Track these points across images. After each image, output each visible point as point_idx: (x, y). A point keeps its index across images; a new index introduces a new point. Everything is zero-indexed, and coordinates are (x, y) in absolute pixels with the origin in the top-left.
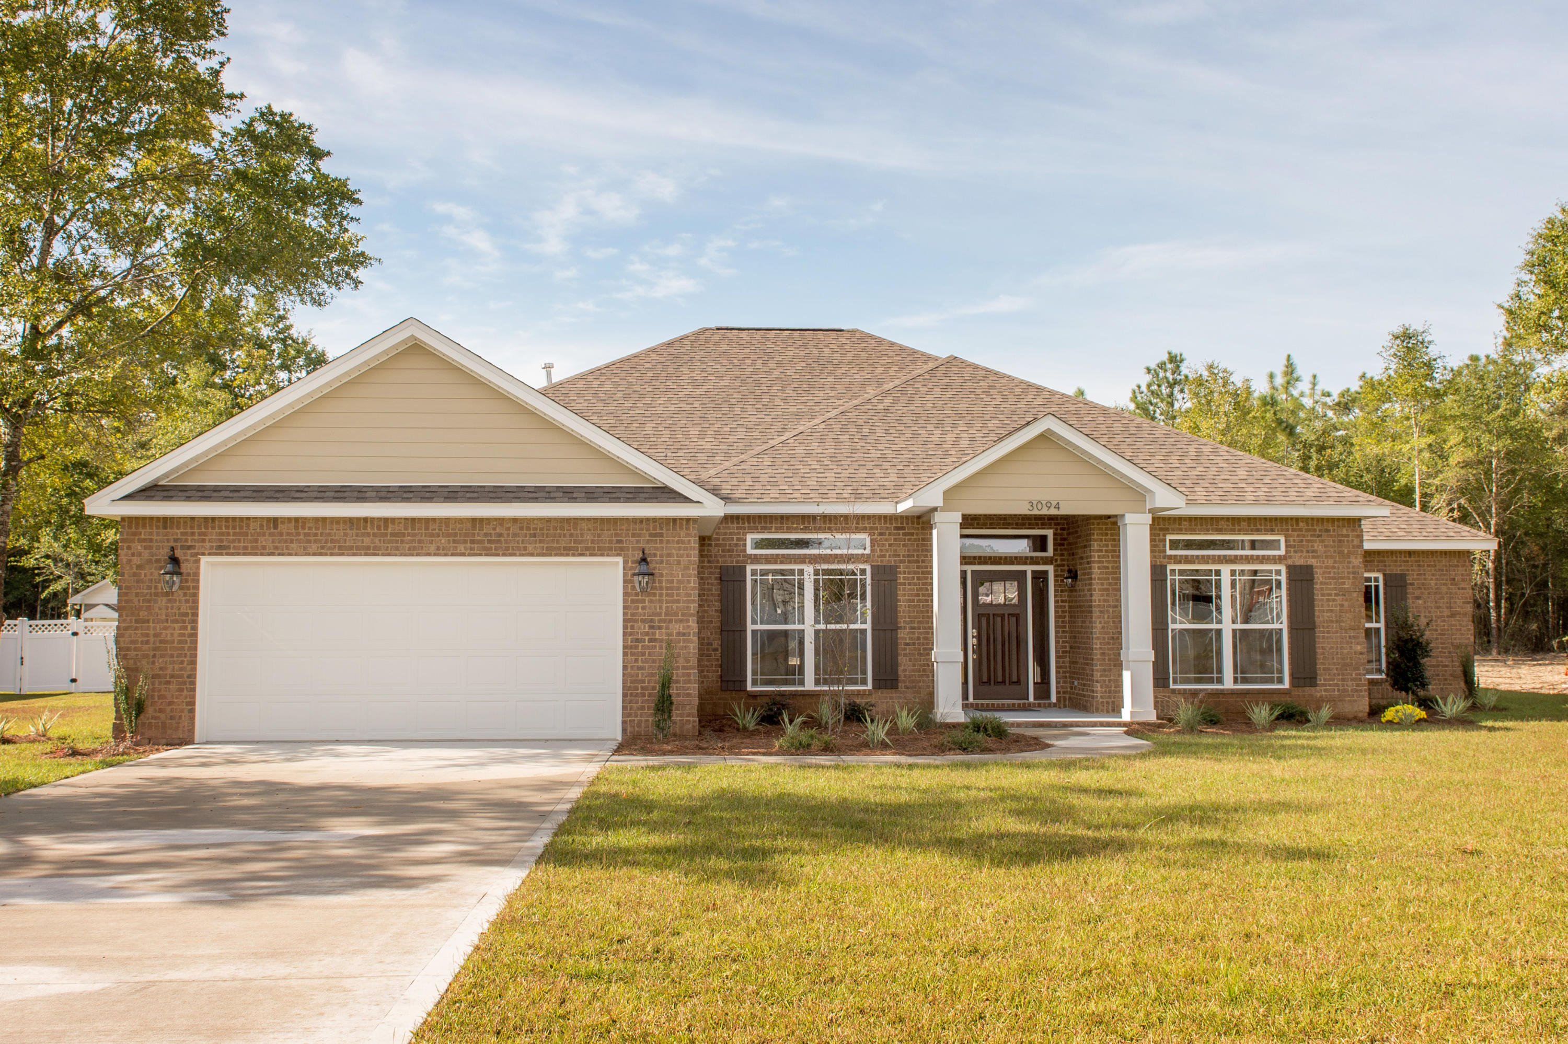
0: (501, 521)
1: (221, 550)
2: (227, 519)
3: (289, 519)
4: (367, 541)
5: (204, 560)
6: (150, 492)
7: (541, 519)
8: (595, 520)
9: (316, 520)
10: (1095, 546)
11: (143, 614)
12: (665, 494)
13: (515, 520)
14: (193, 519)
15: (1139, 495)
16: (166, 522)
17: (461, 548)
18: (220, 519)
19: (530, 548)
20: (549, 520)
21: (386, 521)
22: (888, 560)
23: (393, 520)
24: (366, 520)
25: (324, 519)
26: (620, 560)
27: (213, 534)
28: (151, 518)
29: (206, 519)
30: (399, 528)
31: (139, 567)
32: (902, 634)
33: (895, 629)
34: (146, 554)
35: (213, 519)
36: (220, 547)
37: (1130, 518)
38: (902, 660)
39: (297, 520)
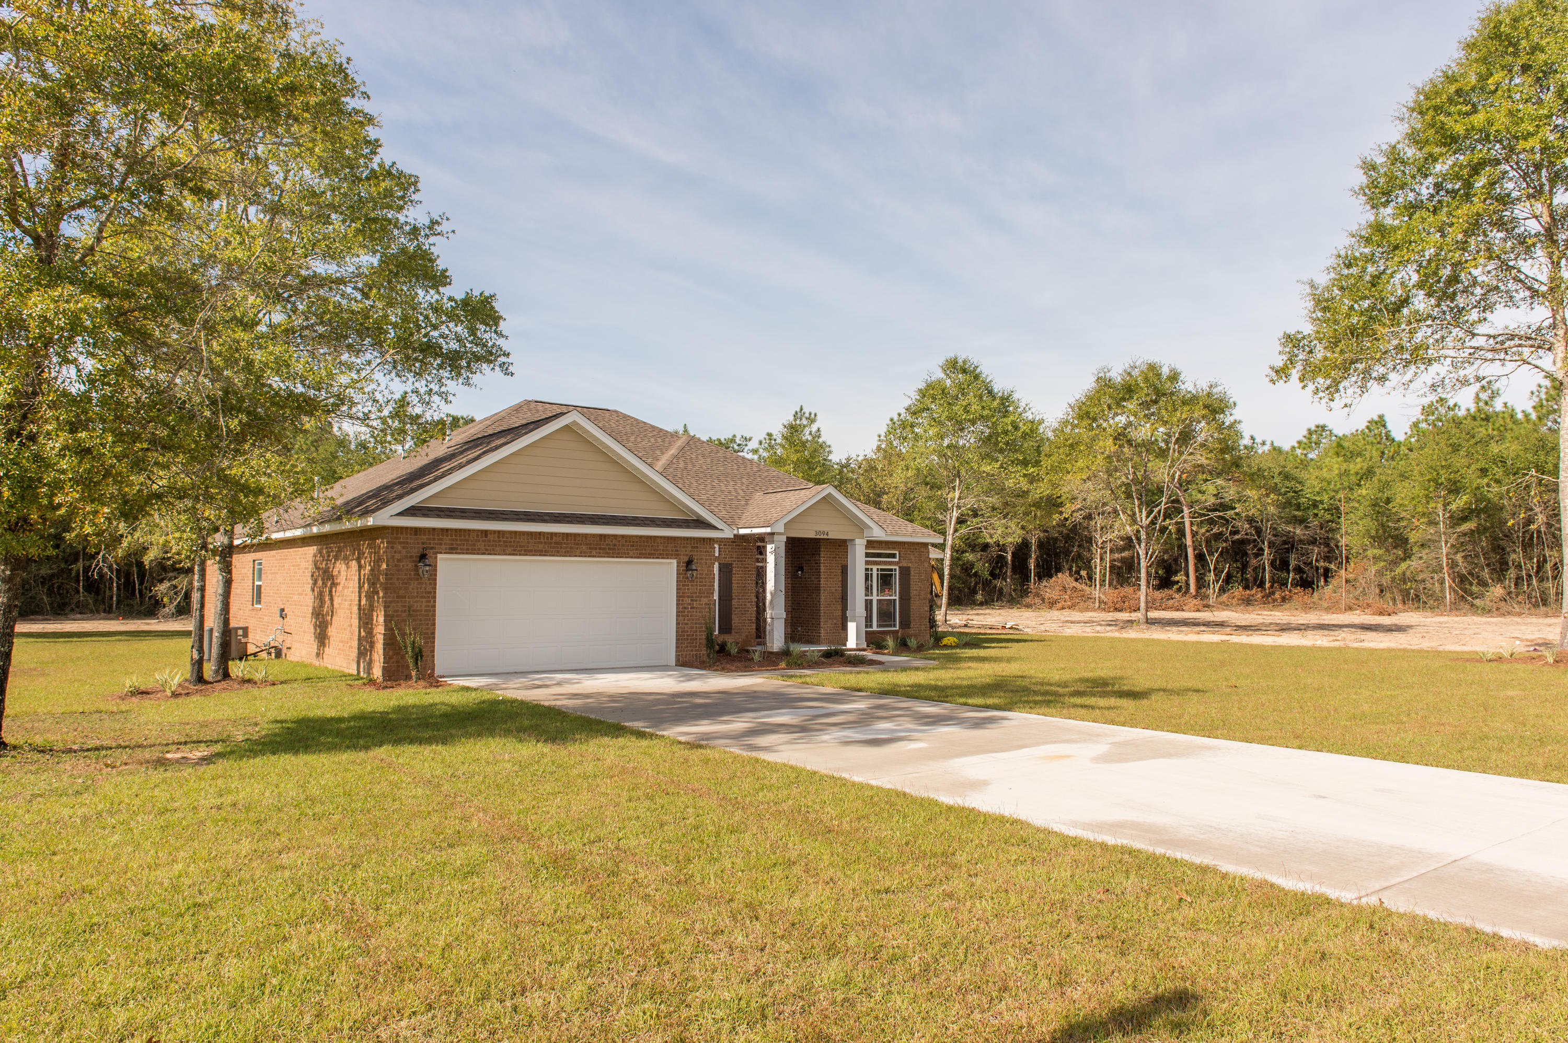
0: (615, 536)
1: (452, 550)
2: (456, 530)
3: (495, 532)
4: (541, 547)
5: (439, 556)
6: (412, 511)
7: (636, 536)
8: (664, 538)
9: (511, 532)
10: (822, 554)
11: (402, 592)
12: (700, 523)
13: (623, 536)
14: (434, 529)
15: (861, 527)
16: (417, 531)
17: (594, 552)
18: (452, 530)
19: (631, 553)
20: (641, 537)
21: (552, 535)
22: (728, 560)
23: (556, 534)
24: (540, 533)
25: (515, 532)
26: (675, 562)
27: (447, 539)
28: (407, 528)
29: (442, 530)
30: (559, 539)
31: (399, 561)
32: (734, 602)
33: (731, 600)
34: (404, 552)
35: (447, 530)
36: (452, 549)
37: (858, 541)
38: (734, 617)
39: (499, 532)
